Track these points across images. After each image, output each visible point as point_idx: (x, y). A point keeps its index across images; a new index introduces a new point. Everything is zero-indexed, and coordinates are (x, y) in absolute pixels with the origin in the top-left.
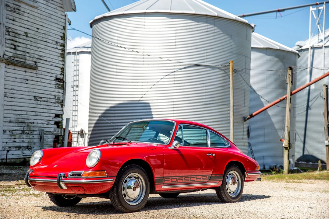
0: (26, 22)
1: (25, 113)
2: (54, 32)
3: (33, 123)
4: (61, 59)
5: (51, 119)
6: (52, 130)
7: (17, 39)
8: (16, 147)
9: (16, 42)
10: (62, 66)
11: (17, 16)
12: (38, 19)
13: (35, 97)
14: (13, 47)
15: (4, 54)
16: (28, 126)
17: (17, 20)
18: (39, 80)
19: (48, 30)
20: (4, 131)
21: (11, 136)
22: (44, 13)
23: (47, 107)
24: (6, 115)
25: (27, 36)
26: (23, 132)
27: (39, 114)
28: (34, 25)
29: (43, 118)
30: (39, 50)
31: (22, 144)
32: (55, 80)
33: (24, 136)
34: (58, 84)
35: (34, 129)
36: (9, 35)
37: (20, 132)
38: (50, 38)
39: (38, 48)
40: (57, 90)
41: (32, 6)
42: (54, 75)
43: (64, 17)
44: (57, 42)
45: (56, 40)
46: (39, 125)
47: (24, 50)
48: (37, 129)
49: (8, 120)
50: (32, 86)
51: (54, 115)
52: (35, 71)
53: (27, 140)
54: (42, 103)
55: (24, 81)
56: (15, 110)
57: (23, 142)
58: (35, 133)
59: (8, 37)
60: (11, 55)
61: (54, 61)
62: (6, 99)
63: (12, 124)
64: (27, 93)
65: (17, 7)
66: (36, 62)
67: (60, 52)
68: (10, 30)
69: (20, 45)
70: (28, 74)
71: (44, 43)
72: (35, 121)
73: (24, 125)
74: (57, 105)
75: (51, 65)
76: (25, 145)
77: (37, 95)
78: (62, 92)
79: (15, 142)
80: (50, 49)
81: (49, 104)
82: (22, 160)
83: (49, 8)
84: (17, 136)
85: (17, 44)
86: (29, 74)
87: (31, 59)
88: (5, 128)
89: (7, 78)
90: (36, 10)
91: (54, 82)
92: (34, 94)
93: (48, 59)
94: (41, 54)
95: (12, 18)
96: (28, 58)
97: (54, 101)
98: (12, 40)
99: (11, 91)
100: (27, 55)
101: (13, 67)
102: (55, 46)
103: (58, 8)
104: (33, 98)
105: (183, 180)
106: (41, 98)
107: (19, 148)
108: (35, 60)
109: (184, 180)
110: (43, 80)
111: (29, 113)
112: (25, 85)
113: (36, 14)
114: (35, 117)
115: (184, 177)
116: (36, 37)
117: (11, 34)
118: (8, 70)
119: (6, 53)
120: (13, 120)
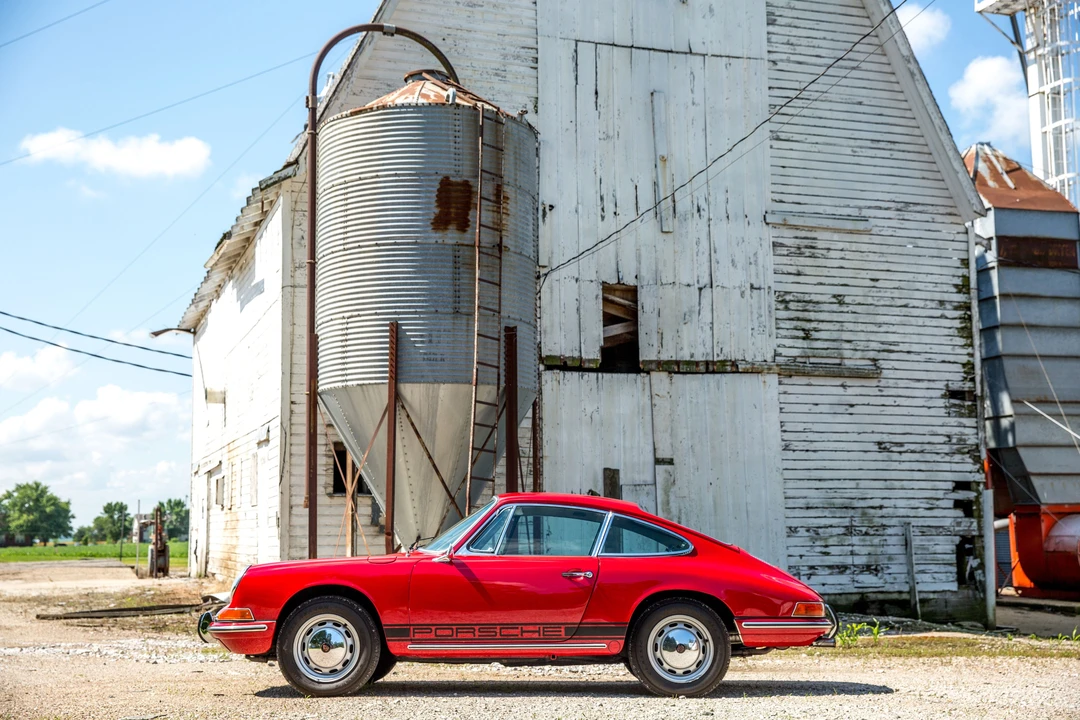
0: (834, 272)
1: (852, 484)
2: (930, 278)
3: (881, 507)
4: (962, 341)
5: (940, 494)
6: (947, 523)
7: (812, 315)
8: (830, 567)
9: (810, 321)
10: (965, 359)
11: (809, 261)
12: (872, 257)
13: (880, 443)
14: (801, 334)
15: (776, 354)
16: (864, 514)
17: (807, 270)
18: (889, 401)
19: (909, 277)
20: (792, 531)
21: (813, 540)
22: (892, 240)
23: (923, 466)
24: (791, 493)
25: (841, 303)
26: (849, 530)
27: (897, 484)
28: (863, 274)
29: (911, 494)
30: (884, 328)
31: (849, 560)
32: (943, 396)
33: (855, 540)
34: (954, 405)
35: (885, 521)
36: (787, 309)
37: (842, 530)
38: (917, 295)
39: (880, 325)
40: (953, 421)
41: (851, 232)
42: (941, 385)
43: (962, 237)
44: (942, 303)
45: (938, 296)
46: (902, 512)
47: (835, 335)
48: (894, 521)
49: (801, 503)
50: (868, 419)
51: (950, 486)
52: (874, 382)
53: (866, 550)
54: (905, 457)
55: (842, 409)
56: (820, 480)
57: (852, 553)
58: (889, 531)
59: (784, 314)
60: (795, 352)
61: (936, 349)
62: (790, 455)
63: (812, 513)
64: (856, 437)
65: (807, 242)
66: (874, 360)
67: (957, 324)
68: (788, 298)
69: (821, 326)
70: (850, 391)
71: (897, 311)
72: (886, 503)
73: (851, 513)
74: (957, 458)
75: (928, 361)
76: (860, 560)
77: (885, 438)
78: (975, 425)
79: (827, 554)
80: (920, 321)
81: (928, 457)
82: (856, 598)
83: (907, 224)
84: (831, 541)
85: (814, 325)
86: (855, 390)
87: (859, 354)
88: (794, 523)
89: (787, 408)
90: (866, 238)
91: (941, 402)
92: (878, 438)
93: (915, 348)
94: (892, 338)
95: (793, 270)
96: (847, 354)
97: (946, 448)
98: (798, 319)
99: (803, 436)
100: (847, 346)
101: (805, 380)
102: (938, 313)
103: (939, 218)
104: (876, 448)
105: (473, 632)
106: (901, 444)
107: (842, 569)
108: (872, 355)
109: (477, 633)
110: (900, 401)
111: (863, 484)
112: (847, 418)
113: (864, 248)
114: (886, 494)
115: (477, 628)
116: (870, 300)
117: (792, 305)
118: (790, 389)
119: (780, 350)
120: (813, 502)
